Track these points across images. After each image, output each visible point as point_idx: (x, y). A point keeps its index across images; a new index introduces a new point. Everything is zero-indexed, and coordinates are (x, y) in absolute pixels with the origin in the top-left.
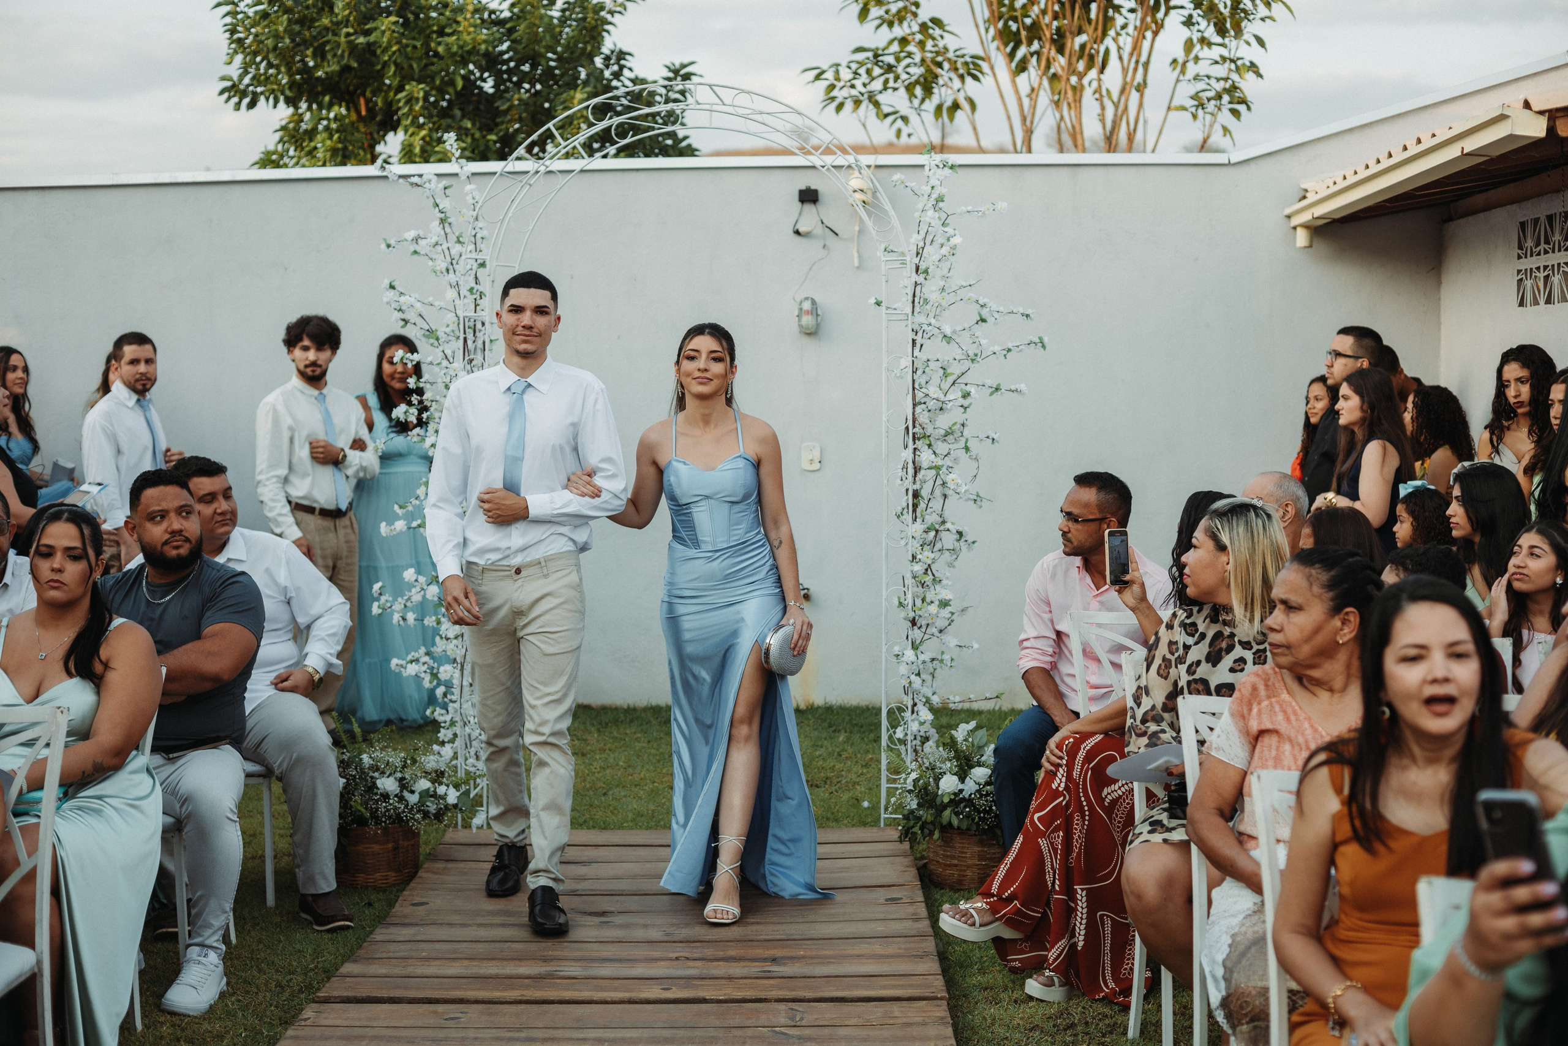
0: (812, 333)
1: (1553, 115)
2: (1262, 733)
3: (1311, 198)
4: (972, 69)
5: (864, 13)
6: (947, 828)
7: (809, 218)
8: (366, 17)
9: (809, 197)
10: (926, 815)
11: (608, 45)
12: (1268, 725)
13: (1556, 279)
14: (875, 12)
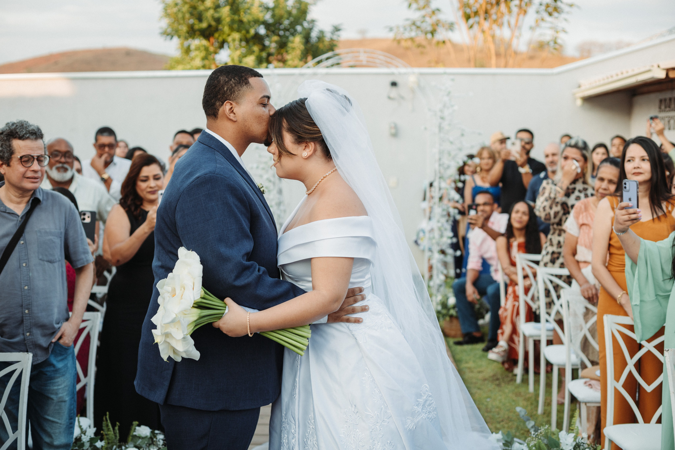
0: (395, 135)
1: (668, 70)
2: (583, 225)
3: (583, 88)
4: (451, 27)
5: (410, 5)
6: (451, 316)
7: (394, 92)
8: (217, 7)
9: (394, 84)
10: (444, 312)
11: (309, 17)
12: (585, 222)
13: (672, 122)
14: (414, 6)
